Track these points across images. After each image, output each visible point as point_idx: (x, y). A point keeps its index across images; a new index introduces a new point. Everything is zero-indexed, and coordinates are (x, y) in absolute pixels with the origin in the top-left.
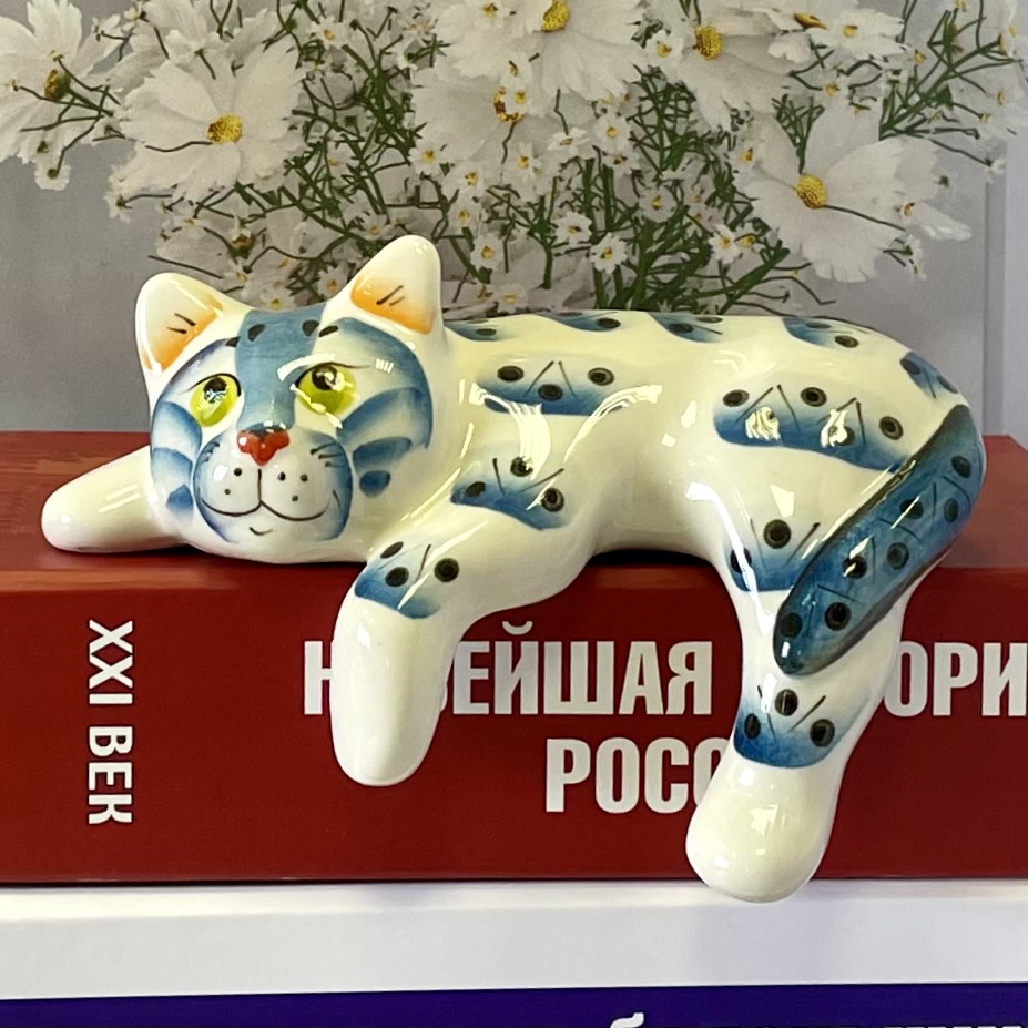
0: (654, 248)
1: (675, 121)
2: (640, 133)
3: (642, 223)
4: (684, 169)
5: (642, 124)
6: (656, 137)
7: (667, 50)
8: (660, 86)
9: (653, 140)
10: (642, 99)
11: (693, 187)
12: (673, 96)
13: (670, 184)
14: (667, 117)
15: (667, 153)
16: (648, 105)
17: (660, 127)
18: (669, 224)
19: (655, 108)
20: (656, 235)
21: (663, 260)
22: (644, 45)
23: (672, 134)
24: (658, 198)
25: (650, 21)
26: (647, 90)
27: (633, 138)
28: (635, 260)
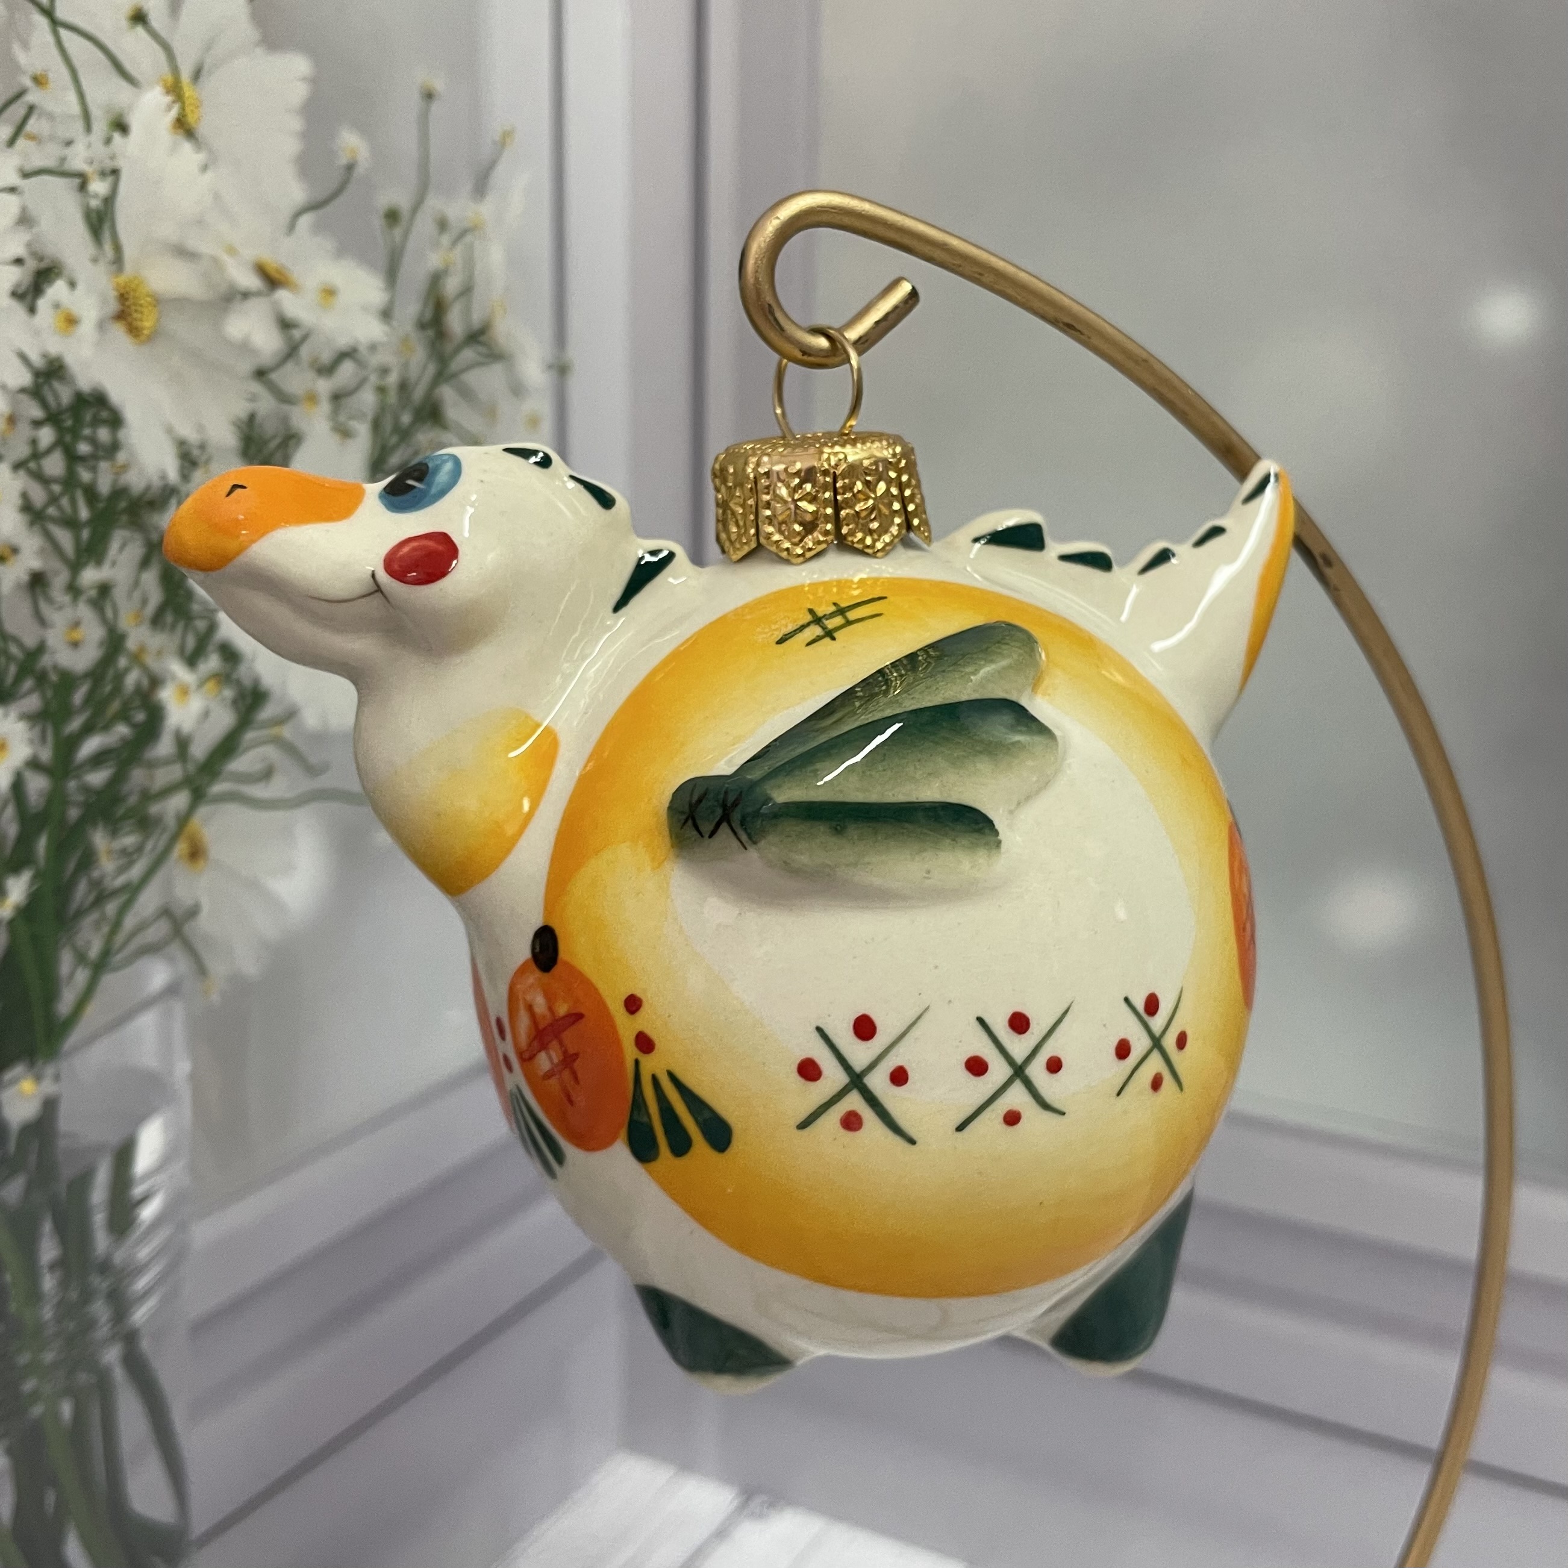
0: (75, 724)
1: (94, 469)
2: (38, 496)
3: (54, 677)
4: (114, 564)
5: (39, 477)
6: (65, 502)
7: (72, 321)
8: (65, 395)
9: (60, 508)
10: (37, 424)
11: (130, 595)
12: (88, 417)
13: (93, 593)
14: (82, 459)
15: (85, 534)
16: (46, 436)
17: (70, 481)
18: (98, 673)
19: (59, 443)
20: (78, 697)
21: (91, 745)
22: (32, 310)
23: (91, 493)
24: (76, 624)
25: (41, 259)
26: (44, 404)
27: (27, 507)
28: (46, 755)
